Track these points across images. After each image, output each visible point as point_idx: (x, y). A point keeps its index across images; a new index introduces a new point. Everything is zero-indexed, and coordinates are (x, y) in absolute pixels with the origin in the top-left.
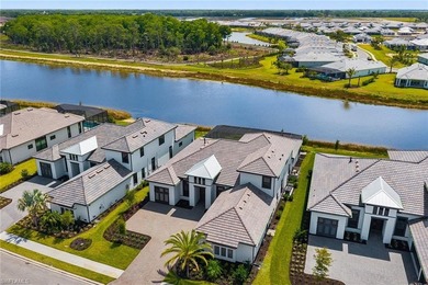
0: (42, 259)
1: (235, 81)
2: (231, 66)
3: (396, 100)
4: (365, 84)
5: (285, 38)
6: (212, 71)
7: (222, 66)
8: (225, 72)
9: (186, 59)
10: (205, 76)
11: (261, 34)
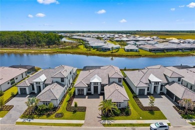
0: (46, 124)
1: (73, 53)
2: (69, 48)
3: (128, 56)
4: (117, 52)
5: (82, 39)
6: (63, 50)
7: (66, 49)
8: (68, 50)
9: (49, 47)
10: (61, 52)
11: (72, 38)
